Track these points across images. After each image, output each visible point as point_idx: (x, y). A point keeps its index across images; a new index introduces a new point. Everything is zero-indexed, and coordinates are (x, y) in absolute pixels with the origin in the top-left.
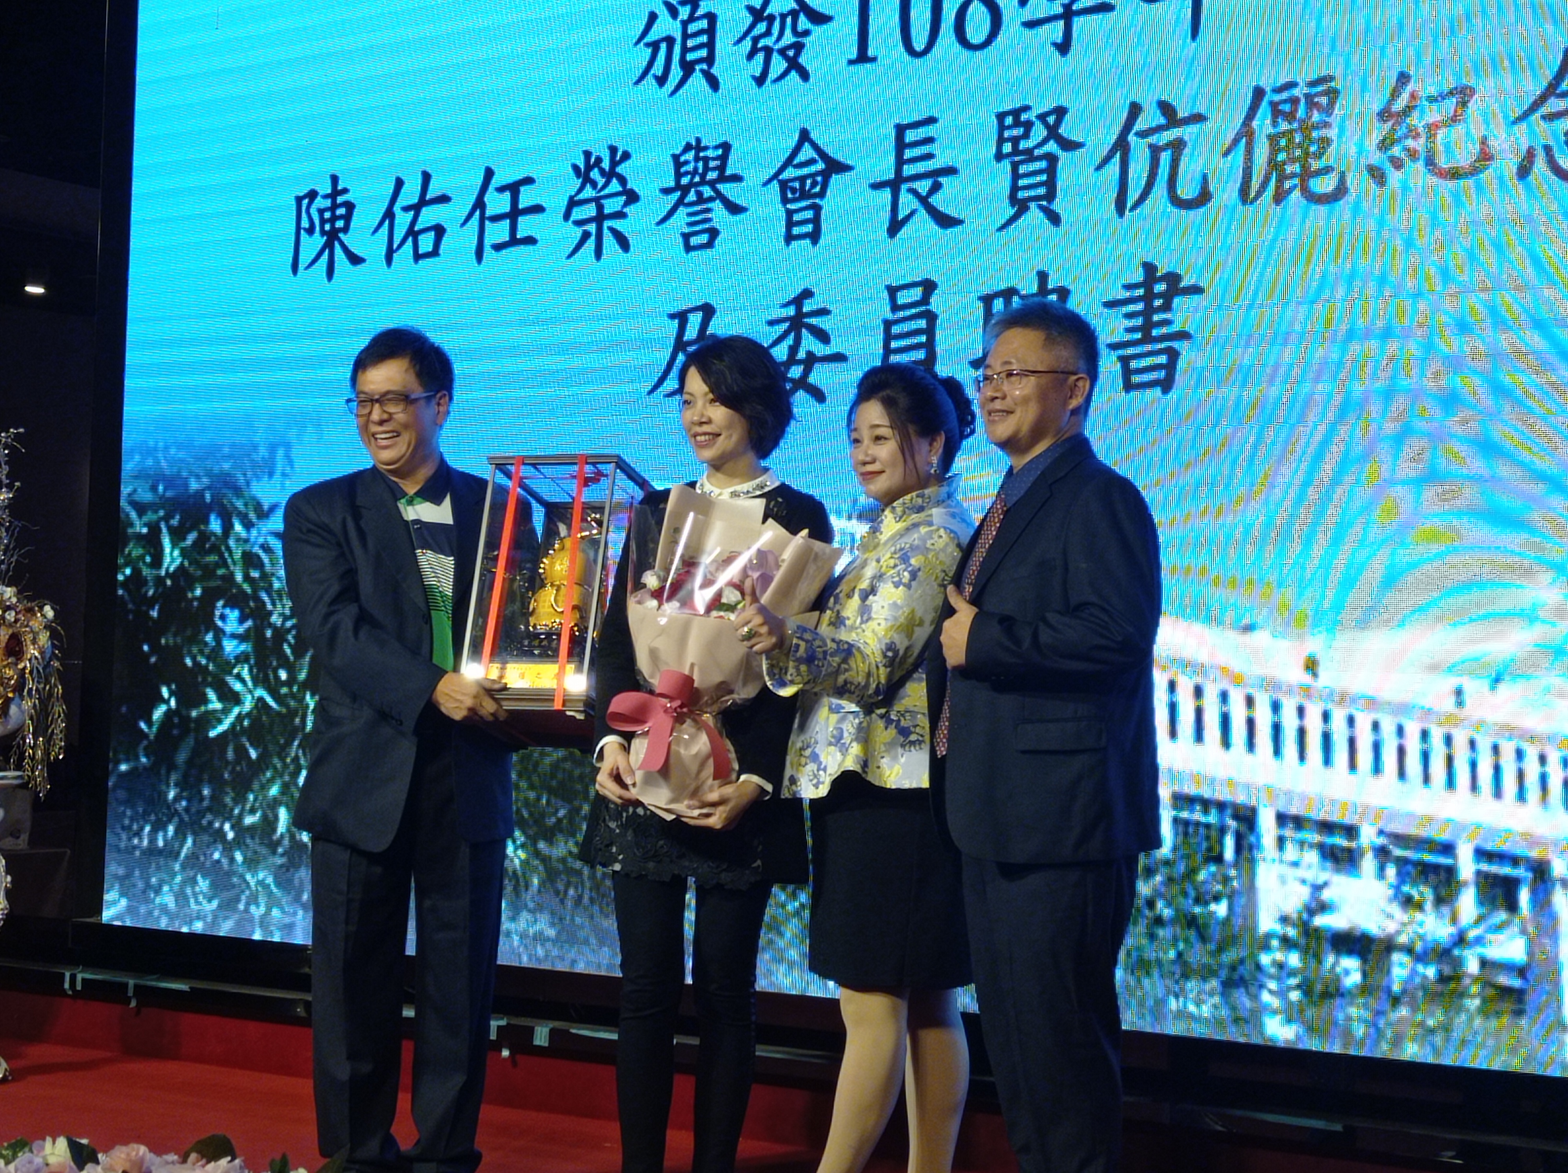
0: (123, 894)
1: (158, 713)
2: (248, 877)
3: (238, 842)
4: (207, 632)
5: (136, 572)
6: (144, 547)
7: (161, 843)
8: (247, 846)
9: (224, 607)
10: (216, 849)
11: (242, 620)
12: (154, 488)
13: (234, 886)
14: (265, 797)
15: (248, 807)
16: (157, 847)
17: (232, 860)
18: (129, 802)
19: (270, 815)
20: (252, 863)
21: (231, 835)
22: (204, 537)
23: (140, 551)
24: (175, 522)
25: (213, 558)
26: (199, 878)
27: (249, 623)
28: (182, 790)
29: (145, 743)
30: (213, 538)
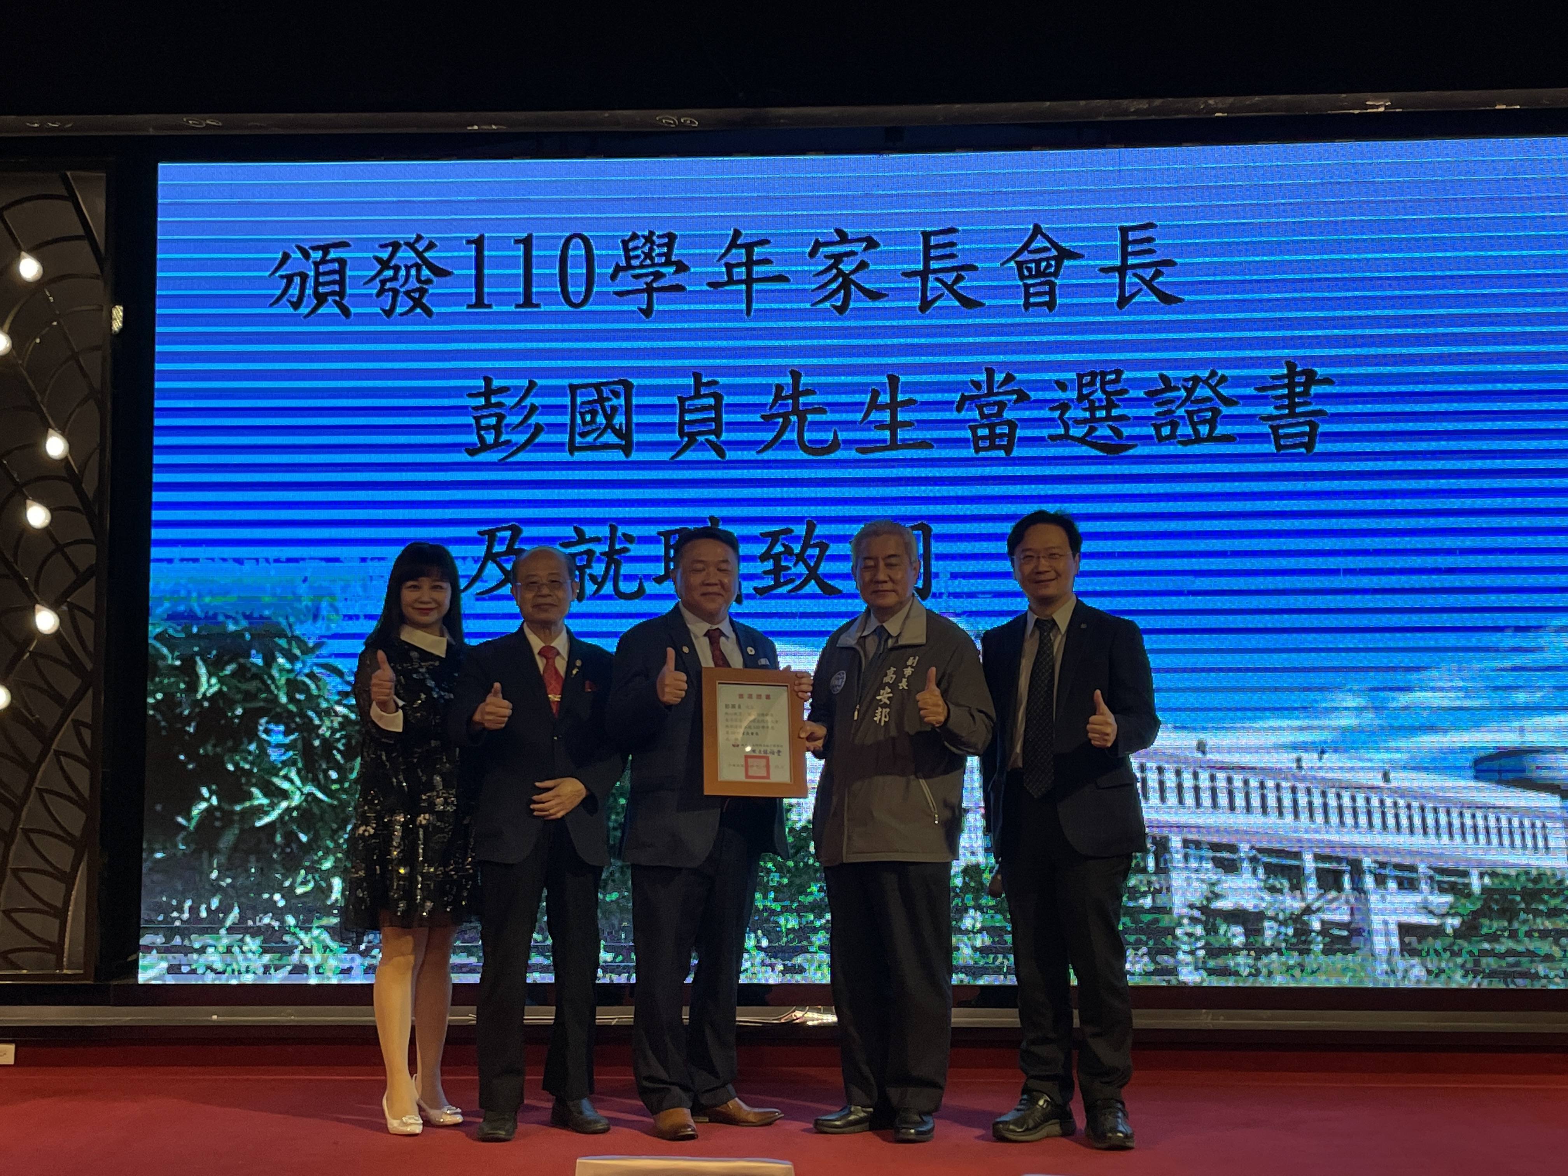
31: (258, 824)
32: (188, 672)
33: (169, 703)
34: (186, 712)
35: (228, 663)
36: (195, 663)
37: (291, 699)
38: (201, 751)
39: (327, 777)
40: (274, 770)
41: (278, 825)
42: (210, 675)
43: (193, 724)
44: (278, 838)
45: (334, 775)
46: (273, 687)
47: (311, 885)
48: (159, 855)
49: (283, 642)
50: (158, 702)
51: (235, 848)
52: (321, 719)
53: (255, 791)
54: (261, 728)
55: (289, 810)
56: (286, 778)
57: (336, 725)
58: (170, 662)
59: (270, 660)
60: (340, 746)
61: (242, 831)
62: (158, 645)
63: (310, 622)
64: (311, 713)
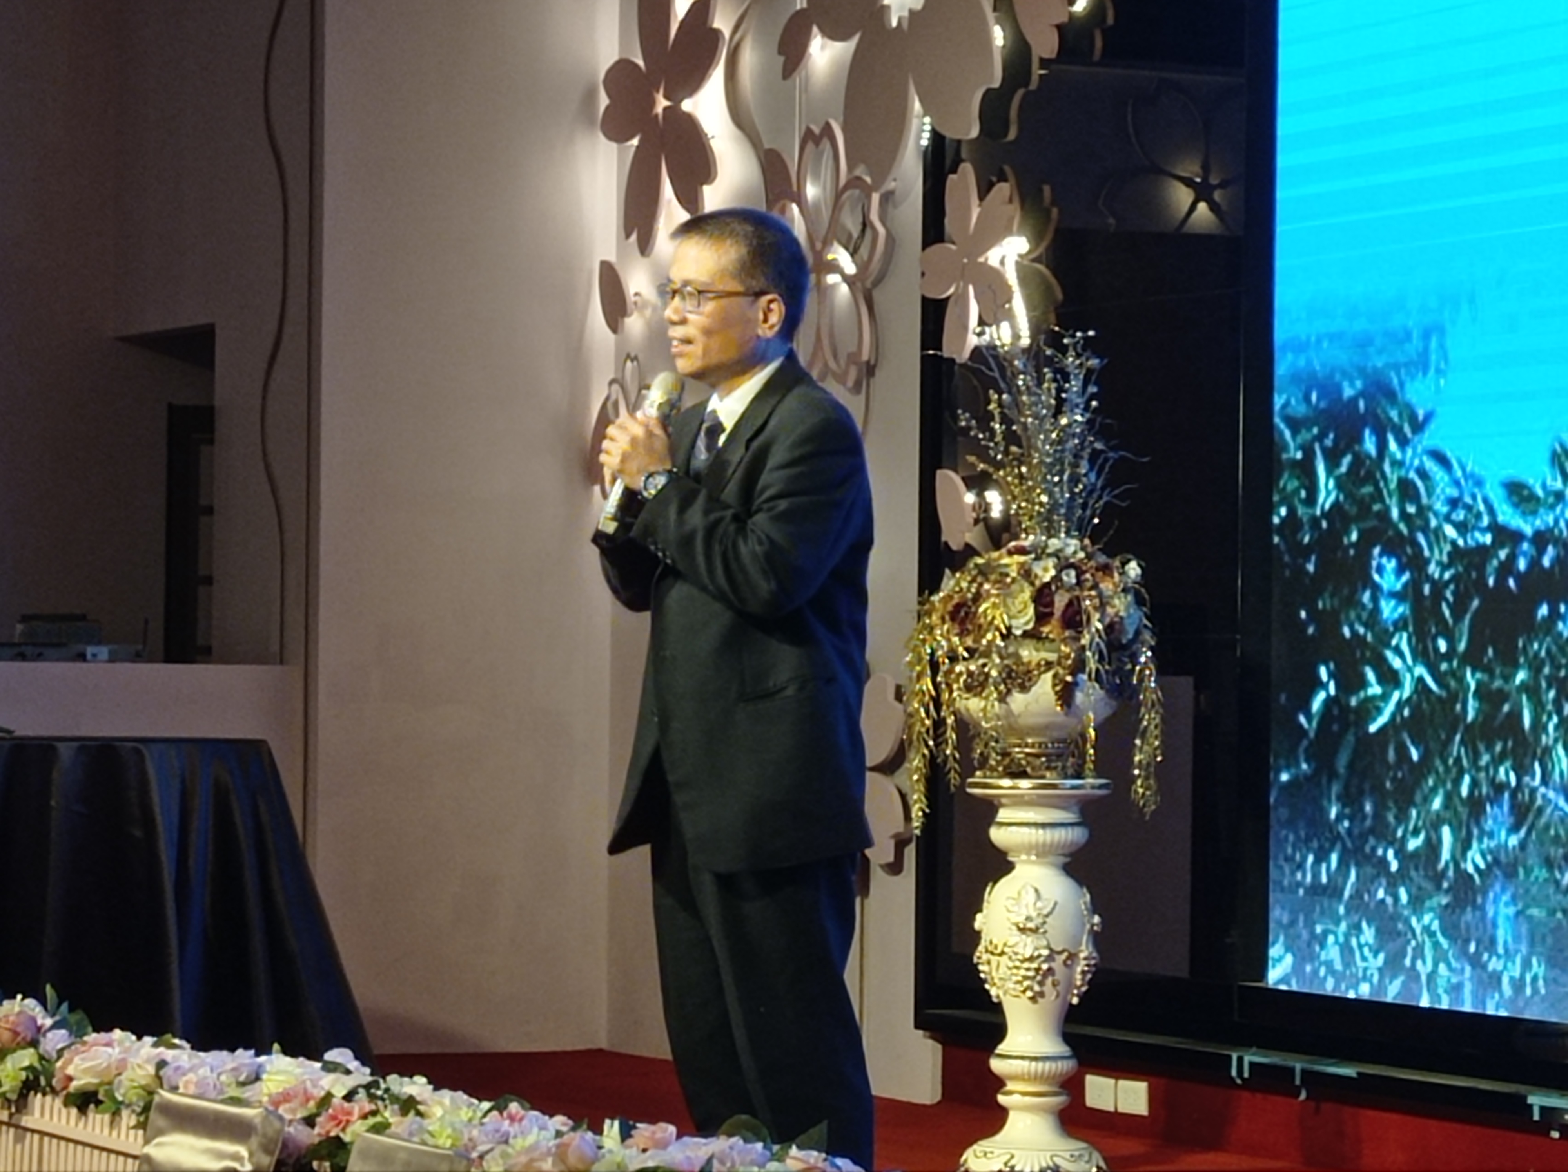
0: (1288, 949)
1: (1317, 702)
2: (1414, 921)
3: (1402, 876)
4: (1364, 589)
5: (1292, 511)
6: (1298, 478)
7: (1324, 879)
8: (1411, 879)
9: (1381, 555)
10: (1380, 885)
11: (1399, 571)
12: (1307, 398)
13: (1399, 934)
14: (1428, 812)
15: (1411, 827)
16: (1320, 883)
17: (1396, 899)
18: (1290, 824)
19: (1434, 837)
20: (1417, 903)
21: (1394, 866)
22: (1359, 460)
23: (1296, 483)
24: (1329, 442)
25: (1368, 489)
26: (1364, 925)
27: (1406, 577)
28: (1344, 806)
29: (1305, 743)
30: (1368, 462)
31: (1373, 728)
32: (1306, 469)
33: (1292, 522)
34: (1307, 539)
35: (1343, 454)
36: (1314, 453)
37: (1404, 514)
38: (1320, 605)
39: (1436, 649)
40: (1384, 638)
41: (1391, 732)
42: (1329, 472)
43: (1313, 558)
44: (1391, 755)
45: (1442, 645)
46: (1385, 492)
47: (1422, 836)
48: (1284, 777)
49: (1394, 414)
50: (1283, 520)
51: (1351, 766)
52: (1431, 549)
53: (1370, 675)
54: (1374, 564)
55: (1400, 705)
56: (1398, 651)
57: (1445, 559)
58: (1292, 454)
59: (1382, 446)
60: (1449, 595)
61: (1358, 740)
62: (1282, 426)
63: (1420, 374)
64: (1421, 539)
